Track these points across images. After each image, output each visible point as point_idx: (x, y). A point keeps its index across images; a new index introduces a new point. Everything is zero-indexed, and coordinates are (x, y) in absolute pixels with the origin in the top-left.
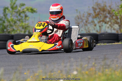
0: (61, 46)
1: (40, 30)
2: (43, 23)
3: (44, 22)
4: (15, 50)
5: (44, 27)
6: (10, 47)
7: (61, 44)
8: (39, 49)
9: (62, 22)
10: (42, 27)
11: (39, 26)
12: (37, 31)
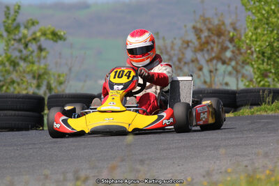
0: (171, 120)
1: (122, 86)
2: (126, 71)
3: (127, 68)
4: (73, 129)
5: (130, 79)
6: (60, 124)
7: (172, 116)
8: (126, 126)
9: (159, 69)
10: (124, 80)
11: (118, 77)
12: (115, 87)
